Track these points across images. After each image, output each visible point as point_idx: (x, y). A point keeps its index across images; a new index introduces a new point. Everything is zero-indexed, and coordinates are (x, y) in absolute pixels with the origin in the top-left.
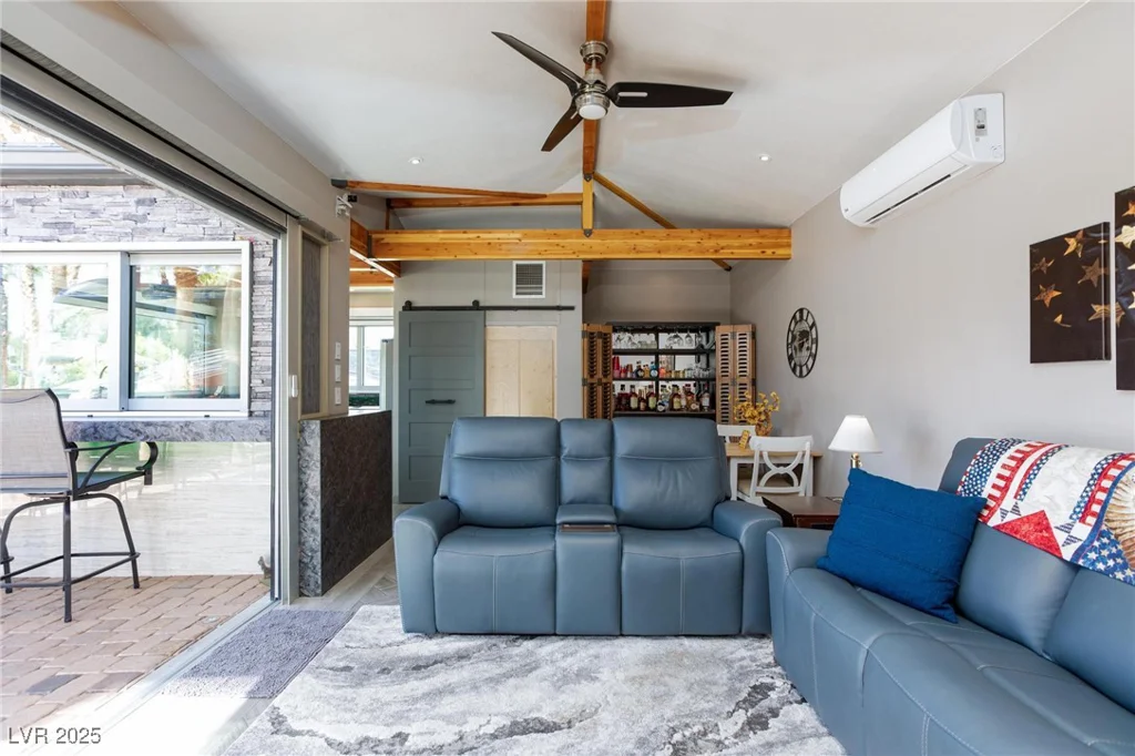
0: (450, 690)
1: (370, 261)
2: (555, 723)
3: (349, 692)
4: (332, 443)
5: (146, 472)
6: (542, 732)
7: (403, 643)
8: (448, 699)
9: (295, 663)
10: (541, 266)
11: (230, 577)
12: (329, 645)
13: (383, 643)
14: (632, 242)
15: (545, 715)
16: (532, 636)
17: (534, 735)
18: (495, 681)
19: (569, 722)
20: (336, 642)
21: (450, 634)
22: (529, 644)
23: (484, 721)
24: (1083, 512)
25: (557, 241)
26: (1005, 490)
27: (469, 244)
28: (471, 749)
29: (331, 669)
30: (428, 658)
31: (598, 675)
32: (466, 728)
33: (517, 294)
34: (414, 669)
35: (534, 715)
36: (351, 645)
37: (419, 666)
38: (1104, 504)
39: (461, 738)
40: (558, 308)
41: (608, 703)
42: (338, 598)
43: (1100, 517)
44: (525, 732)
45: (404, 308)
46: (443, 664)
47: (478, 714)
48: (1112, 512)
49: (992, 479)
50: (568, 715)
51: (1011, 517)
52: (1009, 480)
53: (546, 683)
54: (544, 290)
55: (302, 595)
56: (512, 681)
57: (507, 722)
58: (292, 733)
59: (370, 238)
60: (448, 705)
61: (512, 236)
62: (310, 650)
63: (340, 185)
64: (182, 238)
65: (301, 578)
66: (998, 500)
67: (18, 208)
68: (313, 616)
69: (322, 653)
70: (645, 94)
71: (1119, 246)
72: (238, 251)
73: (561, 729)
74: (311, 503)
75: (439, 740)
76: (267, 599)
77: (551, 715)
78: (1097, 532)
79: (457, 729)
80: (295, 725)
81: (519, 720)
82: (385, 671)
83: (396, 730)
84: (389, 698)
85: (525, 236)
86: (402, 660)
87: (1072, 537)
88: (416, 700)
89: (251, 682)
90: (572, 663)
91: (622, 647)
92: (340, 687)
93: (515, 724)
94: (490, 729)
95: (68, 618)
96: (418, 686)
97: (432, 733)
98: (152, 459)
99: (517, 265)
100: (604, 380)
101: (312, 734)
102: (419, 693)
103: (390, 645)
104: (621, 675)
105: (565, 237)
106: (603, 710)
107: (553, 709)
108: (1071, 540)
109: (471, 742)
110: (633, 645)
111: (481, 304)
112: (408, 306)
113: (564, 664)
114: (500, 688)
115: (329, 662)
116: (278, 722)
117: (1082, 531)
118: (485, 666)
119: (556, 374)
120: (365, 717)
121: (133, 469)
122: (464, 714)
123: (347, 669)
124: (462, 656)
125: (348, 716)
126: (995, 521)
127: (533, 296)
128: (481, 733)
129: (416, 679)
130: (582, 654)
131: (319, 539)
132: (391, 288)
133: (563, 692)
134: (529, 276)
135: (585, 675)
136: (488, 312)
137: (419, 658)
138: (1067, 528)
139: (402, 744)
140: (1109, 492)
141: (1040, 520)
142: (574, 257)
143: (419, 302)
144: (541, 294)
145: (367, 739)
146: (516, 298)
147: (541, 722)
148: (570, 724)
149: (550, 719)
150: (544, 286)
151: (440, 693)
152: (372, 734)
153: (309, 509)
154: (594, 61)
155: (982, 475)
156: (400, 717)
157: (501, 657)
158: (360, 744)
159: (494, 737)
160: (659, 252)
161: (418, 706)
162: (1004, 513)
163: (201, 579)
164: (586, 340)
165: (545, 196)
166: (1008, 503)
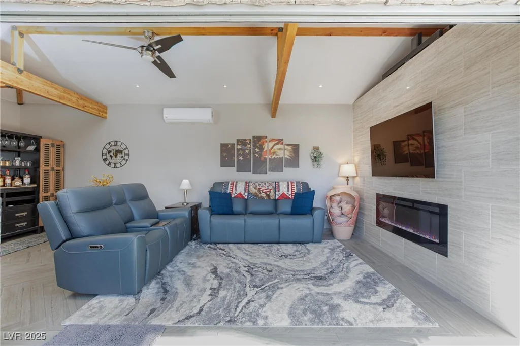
24: (245, 191)
26: (232, 190)
38: (248, 189)
43: (248, 191)
48: (250, 190)
49: (229, 189)
51: (236, 195)
52: (232, 188)
66: (232, 192)
70: (159, 62)
71: (237, 148)
78: (248, 194)
87: (246, 195)
108: (246, 196)
117: (246, 194)
126: (233, 196)
138: (244, 194)
140: (248, 187)
141: (240, 194)
155: (227, 188)
162: (234, 194)
166: (234, 192)
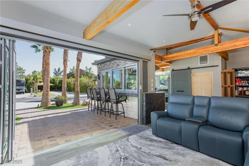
0: (154, 146)
1: (162, 62)
2: (168, 159)
3: (138, 139)
4: (148, 98)
5: (125, 100)
6: (164, 159)
7: (152, 136)
8: (152, 147)
9: (135, 133)
10: (207, 56)
11: (136, 119)
12: (141, 132)
13: (149, 135)
14: (233, 44)
15: (167, 157)
16: (177, 144)
17: (162, 159)
18: (163, 148)
19: (171, 160)
20: (142, 132)
21: (161, 138)
22: (175, 145)
23: (155, 152)
25: (206, 49)
27: (182, 55)
28: (149, 155)
29: (139, 136)
30: (154, 140)
31: (186, 156)
32: (151, 152)
33: (200, 64)
34: (151, 140)
35: (165, 156)
36: (144, 133)
37: (152, 140)
39: (149, 153)
40: (213, 66)
41: (183, 162)
42: (148, 126)
44: (161, 157)
45: (172, 71)
46: (156, 142)
47: (155, 151)
50: (171, 159)
53: (173, 153)
54: (208, 62)
55: (143, 124)
56: (166, 149)
57: (159, 155)
58: (128, 141)
59: (162, 58)
60: (151, 148)
61: (193, 51)
62: (138, 132)
63: (151, 50)
64: (130, 64)
65: (143, 121)
67: (114, 63)
68: (142, 127)
69: (139, 133)
70: (211, 8)
72: (136, 65)
73: (168, 160)
74: (144, 108)
75: (146, 151)
76: (137, 124)
77: (168, 157)
79: (149, 151)
80: (129, 140)
81: (161, 155)
82: (146, 139)
83: (141, 147)
84: (143, 143)
85: (197, 50)
86: (150, 138)
88: (147, 145)
89: (128, 133)
90: (182, 152)
91: (199, 154)
92: (138, 138)
93: (160, 155)
94: (155, 154)
95: (116, 119)
96: (149, 143)
97: (145, 150)
98: (126, 99)
99: (200, 57)
100: (231, 86)
101: (130, 142)
102: (148, 144)
103: (150, 136)
104: (192, 159)
105: (208, 48)
106: (180, 162)
107: (169, 157)
109: (150, 154)
110: (202, 156)
111: (190, 68)
112: (173, 70)
113: (180, 151)
114: (163, 149)
115: (139, 135)
116: (128, 139)
118: (163, 145)
119: (212, 84)
120: (138, 143)
121: (124, 100)
122: (153, 150)
123: (141, 136)
124: (160, 142)
125: (136, 142)
127: (204, 64)
128: (153, 154)
129: (150, 142)
130: (186, 151)
131: (145, 115)
132: (169, 67)
133: (174, 155)
134: (204, 59)
135: (183, 155)
136: (192, 70)
137: (153, 139)
139: (140, 149)
142: (212, 52)
143: (175, 69)
144: (207, 63)
145: (136, 146)
146: (199, 65)
147: (165, 157)
148: (171, 161)
149: (167, 158)
150: (208, 61)
151: (151, 145)
152: (137, 146)
153: (144, 109)
154: (196, 6)
156: (143, 146)
157: (167, 145)
158: (135, 146)
159: (155, 155)
160: (246, 45)
161: (147, 146)
163: (132, 118)
164: (223, 74)
165: (205, 38)
